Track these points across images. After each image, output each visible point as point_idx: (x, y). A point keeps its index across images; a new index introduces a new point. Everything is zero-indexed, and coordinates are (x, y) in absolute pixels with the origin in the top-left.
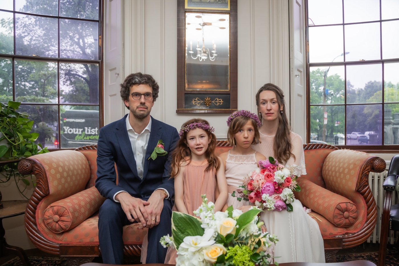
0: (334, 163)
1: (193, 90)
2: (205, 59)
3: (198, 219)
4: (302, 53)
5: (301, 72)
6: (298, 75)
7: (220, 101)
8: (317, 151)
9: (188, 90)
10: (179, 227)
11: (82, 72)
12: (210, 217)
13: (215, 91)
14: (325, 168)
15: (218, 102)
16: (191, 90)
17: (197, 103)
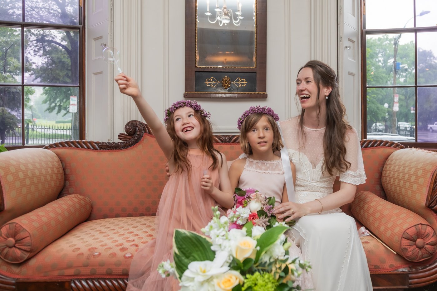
0: (397, 168)
1: (206, 67)
2: (227, 24)
3: (208, 239)
4: (355, 16)
5: (353, 42)
6: (350, 47)
7: (243, 81)
8: (374, 149)
9: (200, 67)
10: (182, 250)
11: (60, 38)
12: (223, 236)
13: (236, 68)
14: (385, 173)
15: (240, 83)
16: (203, 67)
17: (212, 85)
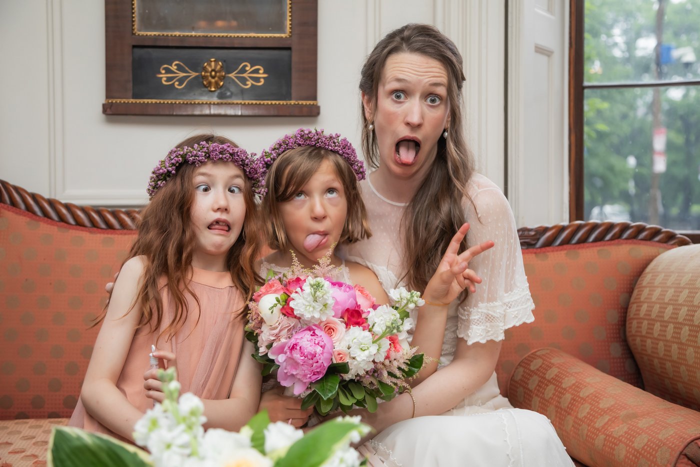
0: (670, 293)
1: (161, 34)
7: (257, 71)
9: (145, 33)
13: (238, 37)
14: (637, 310)
15: (251, 77)
16: (153, 33)
17: (177, 81)
